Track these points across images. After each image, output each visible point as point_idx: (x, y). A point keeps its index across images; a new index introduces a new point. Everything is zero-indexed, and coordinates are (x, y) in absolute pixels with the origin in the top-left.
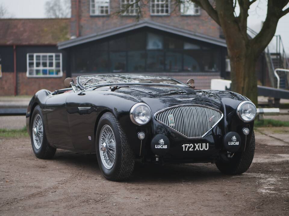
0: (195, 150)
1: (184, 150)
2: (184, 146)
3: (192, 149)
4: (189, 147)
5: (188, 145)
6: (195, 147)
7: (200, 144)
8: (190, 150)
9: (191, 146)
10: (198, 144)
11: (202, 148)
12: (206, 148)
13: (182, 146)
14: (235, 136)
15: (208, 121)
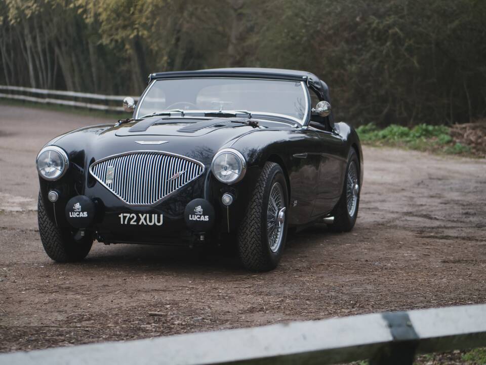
0: (140, 223)
1: (122, 223)
2: (121, 216)
3: (134, 222)
4: (130, 219)
5: (128, 215)
6: (138, 219)
7: (148, 215)
8: (132, 223)
9: (133, 217)
10: (145, 215)
11: (151, 221)
12: (159, 222)
13: (120, 216)
14: (200, 206)
15: (169, 179)
